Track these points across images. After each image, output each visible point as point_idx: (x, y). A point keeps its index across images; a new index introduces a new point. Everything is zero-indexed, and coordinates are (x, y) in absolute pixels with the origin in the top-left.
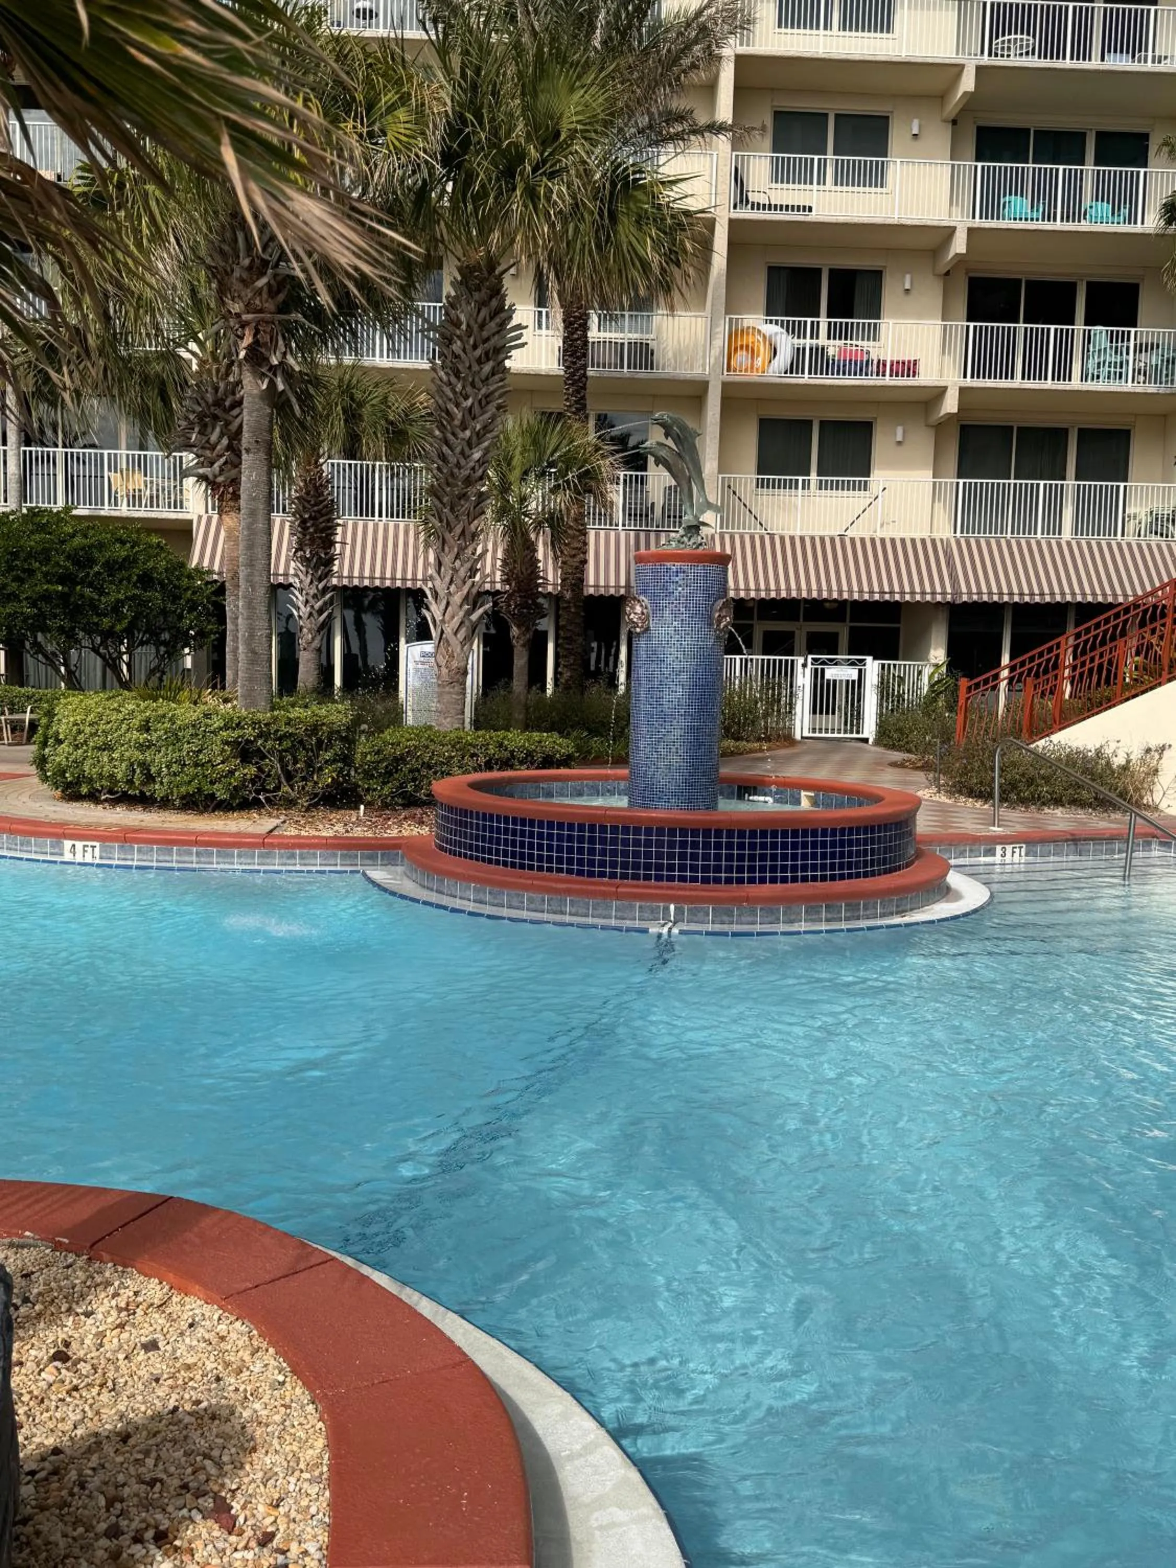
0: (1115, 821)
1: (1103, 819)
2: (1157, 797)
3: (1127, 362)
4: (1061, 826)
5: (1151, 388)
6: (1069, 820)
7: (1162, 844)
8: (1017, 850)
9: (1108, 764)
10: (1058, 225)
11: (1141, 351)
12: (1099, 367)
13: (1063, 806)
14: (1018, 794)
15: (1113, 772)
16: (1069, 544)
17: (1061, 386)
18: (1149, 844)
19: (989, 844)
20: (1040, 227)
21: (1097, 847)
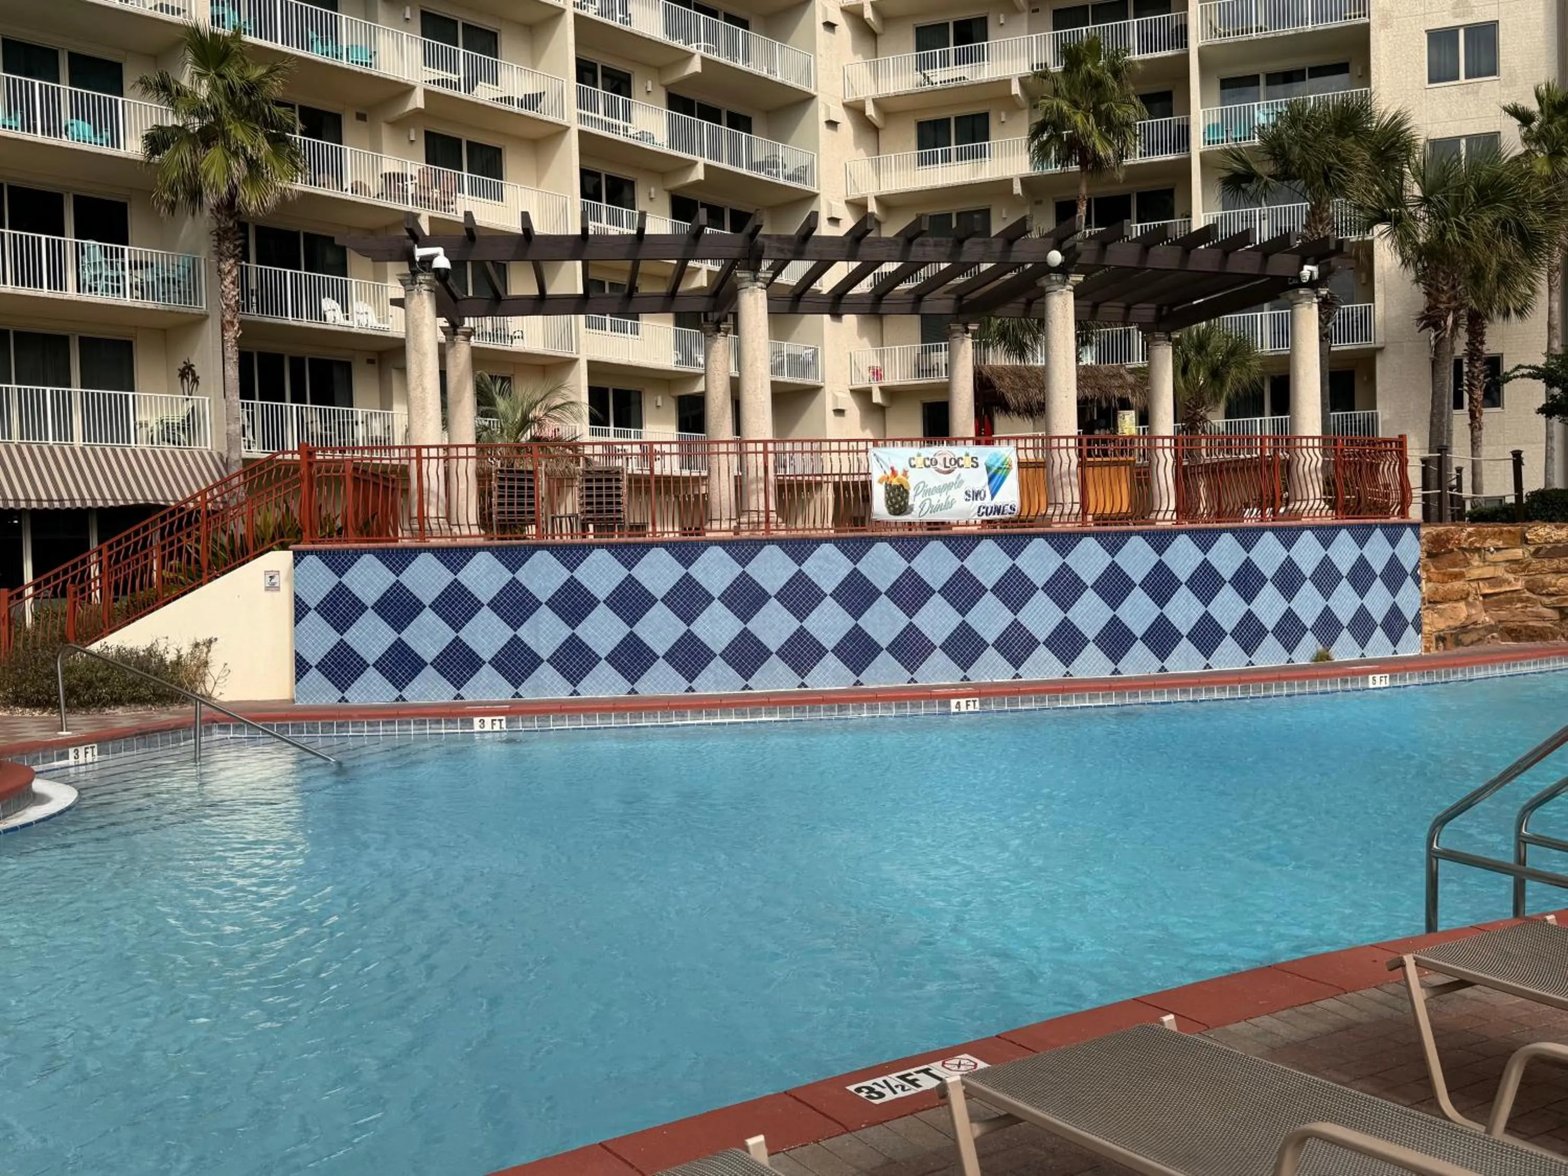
0: (175, 713)
1: (163, 713)
2: (209, 686)
3: (124, 277)
4: (126, 723)
5: (150, 304)
6: (131, 717)
7: (220, 727)
8: (89, 750)
9: (162, 660)
10: (39, 138)
11: (136, 268)
12: (95, 280)
13: (123, 705)
14: (78, 698)
15: (167, 668)
16: (83, 450)
17: (57, 295)
18: (209, 729)
19: (61, 748)
20: (21, 137)
21: (164, 738)
